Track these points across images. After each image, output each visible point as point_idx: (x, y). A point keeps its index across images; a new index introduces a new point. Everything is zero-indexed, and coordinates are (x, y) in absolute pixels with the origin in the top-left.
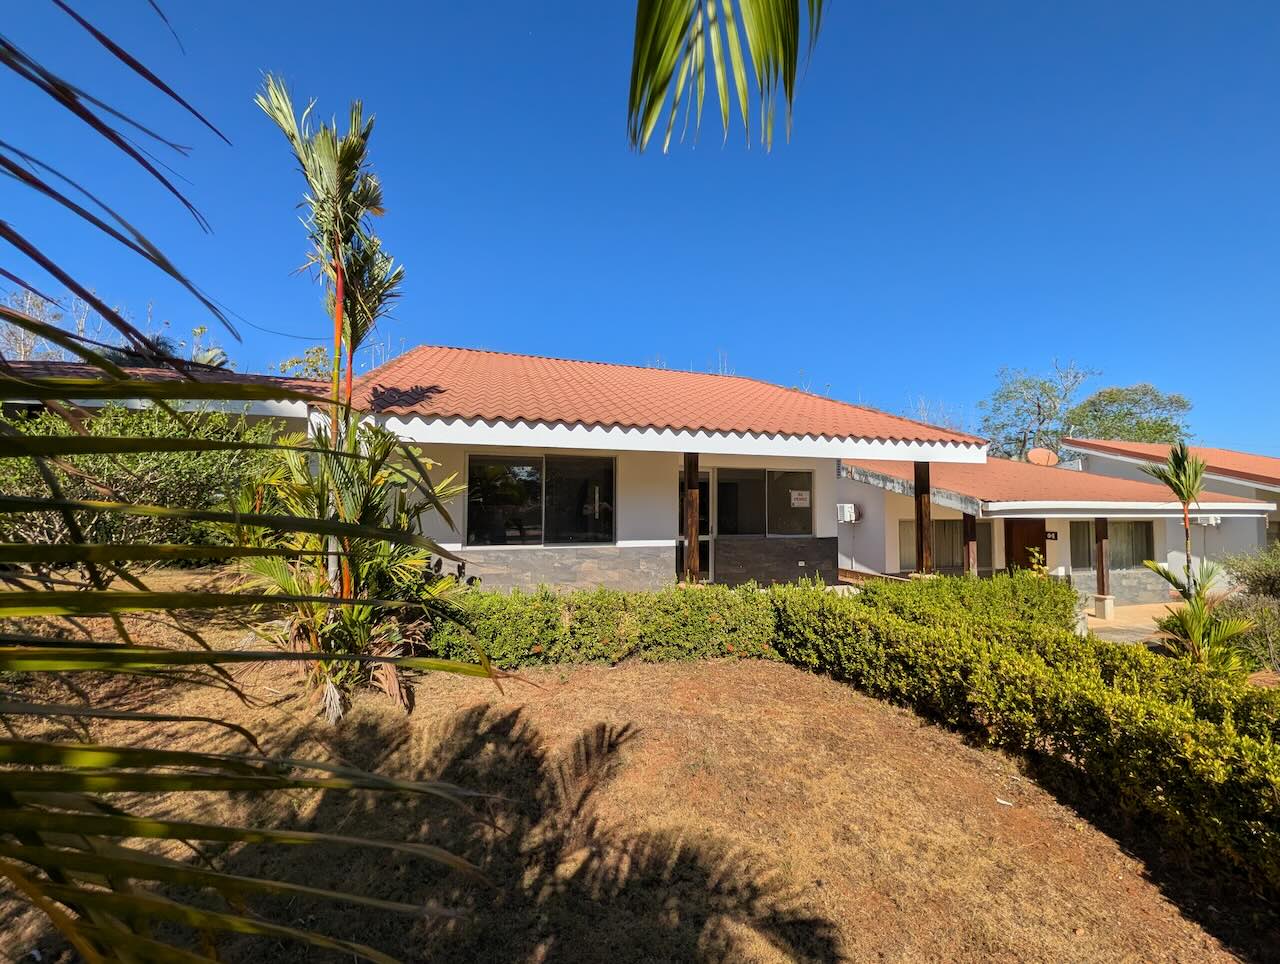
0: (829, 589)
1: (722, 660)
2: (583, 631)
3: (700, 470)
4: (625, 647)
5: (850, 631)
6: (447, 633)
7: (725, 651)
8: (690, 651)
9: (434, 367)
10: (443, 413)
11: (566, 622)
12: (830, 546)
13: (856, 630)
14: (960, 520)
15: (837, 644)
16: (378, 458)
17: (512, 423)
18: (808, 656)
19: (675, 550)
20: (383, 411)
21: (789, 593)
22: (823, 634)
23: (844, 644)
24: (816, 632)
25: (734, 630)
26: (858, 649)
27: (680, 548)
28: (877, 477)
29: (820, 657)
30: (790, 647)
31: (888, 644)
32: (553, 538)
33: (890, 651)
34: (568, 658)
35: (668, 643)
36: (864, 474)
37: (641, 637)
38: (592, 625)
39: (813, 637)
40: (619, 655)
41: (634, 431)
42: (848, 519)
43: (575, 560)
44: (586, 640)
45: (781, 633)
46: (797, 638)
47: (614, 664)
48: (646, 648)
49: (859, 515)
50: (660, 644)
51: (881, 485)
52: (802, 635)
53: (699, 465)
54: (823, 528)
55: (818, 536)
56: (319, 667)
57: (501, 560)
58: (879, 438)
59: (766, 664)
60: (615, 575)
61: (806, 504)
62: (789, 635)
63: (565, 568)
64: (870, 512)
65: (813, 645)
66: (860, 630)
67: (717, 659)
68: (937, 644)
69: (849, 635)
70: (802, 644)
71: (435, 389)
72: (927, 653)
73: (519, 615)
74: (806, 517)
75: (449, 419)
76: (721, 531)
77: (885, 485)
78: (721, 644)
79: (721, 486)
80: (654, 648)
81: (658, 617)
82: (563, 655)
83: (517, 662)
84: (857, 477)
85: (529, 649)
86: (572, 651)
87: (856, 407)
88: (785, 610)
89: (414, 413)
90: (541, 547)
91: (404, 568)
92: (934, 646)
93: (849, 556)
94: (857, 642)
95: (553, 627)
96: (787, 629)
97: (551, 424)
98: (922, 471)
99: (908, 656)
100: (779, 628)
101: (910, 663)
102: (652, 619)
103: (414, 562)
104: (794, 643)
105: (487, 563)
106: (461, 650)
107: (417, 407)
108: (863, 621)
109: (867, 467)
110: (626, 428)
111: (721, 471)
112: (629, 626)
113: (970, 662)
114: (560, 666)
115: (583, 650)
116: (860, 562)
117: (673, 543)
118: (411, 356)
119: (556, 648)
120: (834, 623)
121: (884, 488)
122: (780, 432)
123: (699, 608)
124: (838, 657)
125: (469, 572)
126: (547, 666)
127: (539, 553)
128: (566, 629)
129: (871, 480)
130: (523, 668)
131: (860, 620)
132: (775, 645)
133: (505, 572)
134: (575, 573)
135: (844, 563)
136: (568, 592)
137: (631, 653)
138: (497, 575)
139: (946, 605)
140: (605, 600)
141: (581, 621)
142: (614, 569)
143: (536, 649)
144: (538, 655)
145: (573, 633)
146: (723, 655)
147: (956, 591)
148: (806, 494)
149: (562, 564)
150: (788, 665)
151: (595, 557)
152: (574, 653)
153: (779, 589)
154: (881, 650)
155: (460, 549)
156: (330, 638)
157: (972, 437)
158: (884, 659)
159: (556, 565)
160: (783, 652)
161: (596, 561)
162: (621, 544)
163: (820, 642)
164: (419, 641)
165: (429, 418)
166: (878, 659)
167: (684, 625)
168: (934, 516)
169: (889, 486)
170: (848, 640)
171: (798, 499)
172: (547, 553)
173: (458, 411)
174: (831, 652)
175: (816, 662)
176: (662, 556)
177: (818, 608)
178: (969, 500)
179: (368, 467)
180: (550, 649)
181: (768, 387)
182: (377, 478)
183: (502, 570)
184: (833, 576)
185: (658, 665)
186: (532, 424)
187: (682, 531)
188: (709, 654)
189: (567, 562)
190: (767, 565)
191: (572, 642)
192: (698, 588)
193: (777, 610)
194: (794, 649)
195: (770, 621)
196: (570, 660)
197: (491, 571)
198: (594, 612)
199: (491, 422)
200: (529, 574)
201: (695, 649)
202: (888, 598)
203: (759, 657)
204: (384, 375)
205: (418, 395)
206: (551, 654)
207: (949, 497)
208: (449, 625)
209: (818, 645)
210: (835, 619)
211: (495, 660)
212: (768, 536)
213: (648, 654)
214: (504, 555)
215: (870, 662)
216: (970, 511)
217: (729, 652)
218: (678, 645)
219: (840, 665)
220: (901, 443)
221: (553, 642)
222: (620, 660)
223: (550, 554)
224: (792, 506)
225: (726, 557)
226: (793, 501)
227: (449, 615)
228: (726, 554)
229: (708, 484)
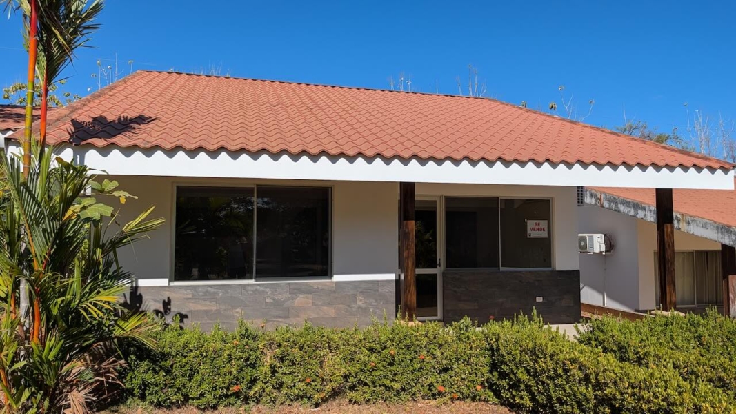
1: (433, 402)
2: (285, 370)
3: (416, 199)
4: (329, 387)
5: (560, 371)
6: (143, 372)
7: (436, 392)
8: (398, 392)
9: (146, 94)
10: (142, 145)
11: (268, 360)
12: (571, 280)
13: (566, 371)
14: (719, 251)
15: (548, 385)
16: (69, 194)
17: (214, 154)
18: (522, 398)
19: (394, 284)
20: (82, 143)
21: (504, 331)
22: (535, 375)
23: (556, 385)
24: (528, 373)
25: (446, 370)
26: (568, 390)
27: (398, 282)
28: (627, 204)
29: (533, 399)
30: (504, 388)
31: (597, 386)
32: (262, 274)
33: (599, 393)
34: (269, 398)
35: (373, 383)
37: (345, 377)
38: (294, 364)
39: (525, 377)
40: (322, 395)
41: (342, 161)
42: (597, 250)
43: (287, 295)
44: (288, 380)
45: (495, 374)
46: (510, 379)
47: (317, 405)
48: (352, 388)
49: (610, 246)
50: (366, 384)
51: (632, 213)
52: (514, 374)
53: (416, 193)
54: (564, 260)
55: (558, 268)
56: (9, 405)
57: (209, 295)
58: (611, 164)
59: (480, 406)
60: (331, 312)
61: (544, 235)
62: (503, 375)
63: (277, 304)
64: (622, 242)
65: (526, 386)
66: (570, 370)
67: (427, 401)
68: (643, 385)
69: (560, 376)
70: (515, 386)
71: (141, 119)
72: (633, 395)
73: (219, 353)
74: (544, 248)
75: (149, 151)
76: (449, 265)
77: (636, 213)
78: (431, 385)
79: (449, 215)
80: (360, 388)
81: (363, 356)
82: (264, 394)
83: (215, 402)
84: (606, 204)
85: (228, 389)
86: (273, 391)
88: (498, 349)
89: (113, 146)
90: (252, 282)
91: (95, 305)
92: (640, 388)
93: (601, 290)
94: (567, 383)
95: (253, 366)
96: (501, 368)
97: (255, 155)
98: (664, 198)
99: (615, 399)
100: (493, 367)
101: (617, 405)
102: (357, 357)
103: (104, 298)
104: (508, 384)
105: (195, 299)
106: (156, 389)
107: (116, 140)
108: (573, 361)
109: (618, 194)
110: (334, 158)
111: (449, 200)
112: (334, 366)
113: (674, 404)
114: (260, 406)
115: (285, 390)
116: (611, 297)
117: (392, 277)
118: (125, 83)
119: (257, 388)
120: (545, 363)
121: (635, 216)
123: (407, 347)
124: (550, 399)
125: (174, 308)
126: (247, 406)
127: (250, 288)
128: (265, 368)
129: (621, 207)
130: (221, 408)
131: (569, 360)
132: (490, 385)
133: (214, 308)
134: (288, 309)
136: (273, 329)
137: (335, 394)
138: (206, 312)
139: (674, 345)
140: (309, 337)
141: (282, 360)
142: (329, 304)
143: (234, 388)
144: (237, 394)
145: (274, 372)
146: (434, 396)
147: (693, 329)
148: (544, 224)
149: (274, 299)
150: (503, 408)
151: (310, 291)
152: (275, 393)
153: (494, 327)
154: (590, 393)
155: (167, 285)
156: (21, 377)
158: (593, 402)
159: (268, 300)
160: (497, 394)
161: (310, 296)
162: (337, 278)
163: (532, 383)
164: (113, 379)
165: (128, 151)
166: (588, 402)
167: (391, 364)
168: (680, 245)
169: (640, 214)
170: (558, 381)
171: (534, 229)
172: (258, 287)
173: (159, 142)
174: (543, 394)
175: (529, 404)
176: (380, 290)
177: (530, 346)
178: (725, 229)
179: (60, 203)
180: (250, 388)
182: (69, 213)
183: (213, 307)
184: (573, 313)
185: (364, 406)
186: (235, 154)
187: (401, 266)
188: (418, 395)
189: (279, 297)
190: (501, 300)
191: (273, 381)
192: (414, 325)
193: (492, 349)
194: (508, 390)
195: (485, 360)
196: (272, 401)
197: (199, 307)
198: (296, 350)
199: (192, 153)
200: (239, 310)
201: (403, 389)
202: (613, 336)
203: (474, 399)
204: (92, 105)
205: (124, 125)
206: (251, 393)
207: (705, 226)
208: (144, 365)
209: (530, 386)
210: (545, 358)
211: (193, 399)
212: (502, 269)
213: (353, 395)
214: (212, 290)
215: (579, 404)
216: (727, 241)
217: (440, 394)
218: (384, 386)
219: (551, 407)
220: (636, 169)
221: (253, 381)
222: (324, 400)
223: (261, 289)
224: (528, 237)
225: (455, 291)
226: (529, 231)
227: (143, 353)
228: (455, 289)
229: (435, 213)
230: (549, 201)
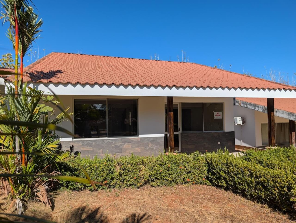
0: (230, 154)
1: (185, 186)
2: (125, 174)
3: (174, 104)
4: (143, 181)
5: (240, 172)
6: (67, 177)
7: (186, 181)
8: (171, 182)
9: (58, 61)
10: (63, 82)
11: (118, 170)
12: (231, 136)
13: (242, 172)
14: (288, 123)
15: (234, 177)
16: (35, 101)
17: (92, 86)
18: (222, 183)
19: (163, 138)
20: (37, 82)
21: (213, 156)
22: (228, 173)
23: (237, 178)
24: (225, 173)
25: (190, 172)
26: (243, 179)
27: (166, 138)
28: (251, 105)
29: (227, 183)
30: (214, 179)
31: (256, 177)
32: (112, 134)
33: (257, 180)
34: (119, 185)
35: (161, 178)
36: (245, 104)
37: (150, 176)
38: (129, 171)
39: (223, 175)
40: (141, 184)
41: (145, 88)
42: (239, 123)
43: (121, 144)
44: (127, 178)
45: (210, 173)
46: (217, 175)
47: (138, 188)
48: (152, 181)
49: (244, 121)
50: (158, 179)
51: (253, 108)
52: (219, 174)
53: (173, 101)
54: (228, 128)
55: (226, 131)
56: (13, 191)
57: (89, 144)
58: (251, 88)
59: (204, 187)
60: (138, 150)
61: (220, 117)
62: (213, 174)
63: (117, 147)
64: (248, 120)
65: (224, 178)
66: (244, 171)
67: (182, 185)
68: (277, 177)
69: (239, 174)
70: (219, 178)
71: (60, 72)
72: (273, 180)
73: (98, 168)
74: (220, 123)
75: (65, 85)
76: (183, 130)
77: (255, 108)
78: (184, 179)
79: (183, 110)
80: (155, 180)
81: (157, 167)
82: (117, 184)
83: (97, 188)
84: (242, 105)
85: (102, 182)
86: (120, 183)
87: (241, 75)
88: (211, 163)
89: (51, 82)
90: (106, 138)
91: (48, 149)
92: (276, 178)
93: (240, 139)
94: (243, 176)
95: (112, 173)
96: (213, 171)
97: (109, 86)
98: (271, 102)
99: (265, 183)
100: (209, 171)
101: (266, 185)
102: (154, 168)
103: (52, 146)
104: (216, 177)
105: (83, 146)
106: (73, 183)
107: (52, 80)
108: (245, 168)
109: (247, 101)
110: (141, 87)
111: (183, 104)
112: (145, 172)
113: (292, 184)
114: (115, 189)
115: (125, 182)
116: (244, 142)
117: (162, 135)
118: (48, 57)
119: (114, 182)
120: (233, 168)
121: (254, 110)
122: (208, 87)
123: (175, 163)
124: (235, 183)
125: (75, 150)
126: (110, 189)
127: (105, 141)
128: (118, 173)
129: (249, 106)
130: (100, 190)
131: (244, 167)
132: (208, 178)
133: (92, 149)
134: (121, 149)
135: (237, 142)
136: (118, 157)
137: (146, 183)
138: (88, 151)
139: (282, 160)
140: (134, 160)
141: (124, 170)
142: (138, 147)
143: (105, 182)
144: (106, 184)
145: (121, 175)
146: (185, 183)
147: (286, 154)
148: (220, 113)
149: (115, 145)
150: (213, 187)
151: (130, 142)
152: (121, 184)
153: (209, 155)
154: (253, 180)
155: (72, 140)
156: (17, 180)
157: (292, 87)
158: (254, 184)
159: (113, 146)
160: (211, 181)
161: (130, 144)
162: (141, 136)
163: (227, 177)
164: (55, 180)
165: (57, 84)
166: (252, 184)
167: (168, 171)
168: (277, 121)
169: (257, 109)
170: (239, 176)
171: (217, 115)
172: (109, 141)
173: (69, 81)
174: (232, 181)
175: (225, 185)
176: (158, 141)
177: (225, 162)
178: (291, 114)
179: (31, 106)
180: (111, 182)
181: (203, 67)
182: (35, 110)
183: (90, 149)
184: (233, 148)
185: (157, 188)
186: (101, 86)
187: (166, 130)
188: (179, 183)
189: (118, 144)
190: (204, 144)
191: (120, 179)
192: (174, 154)
193: (208, 163)
194: (216, 180)
195: (205, 168)
196: (120, 187)
197: (85, 149)
198: (130, 166)
199: (84, 85)
200: (101, 150)
201: (173, 181)
202: (256, 157)
203: (201, 184)
204: (37, 66)
205: (52, 74)
206: (112, 184)
207: (283, 113)
208: (68, 173)
209: (226, 178)
210: (233, 166)
211: (88, 187)
212: (204, 131)
213: (153, 183)
214: (90, 142)
215: (248, 185)
216: (292, 119)
217: (188, 182)
218: (166, 179)
219: (235, 186)
220: (261, 90)
221: (112, 179)
222: (141, 186)
223: (110, 141)
224: (214, 118)
225: (186, 141)
226: (215, 116)
227: (67, 169)
228: (186, 140)
229: (177, 110)
230: (222, 104)
